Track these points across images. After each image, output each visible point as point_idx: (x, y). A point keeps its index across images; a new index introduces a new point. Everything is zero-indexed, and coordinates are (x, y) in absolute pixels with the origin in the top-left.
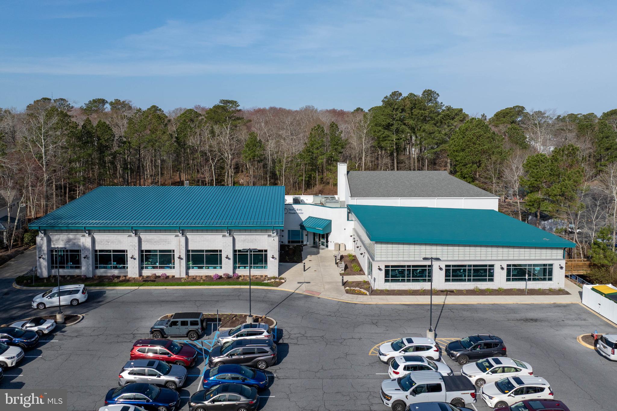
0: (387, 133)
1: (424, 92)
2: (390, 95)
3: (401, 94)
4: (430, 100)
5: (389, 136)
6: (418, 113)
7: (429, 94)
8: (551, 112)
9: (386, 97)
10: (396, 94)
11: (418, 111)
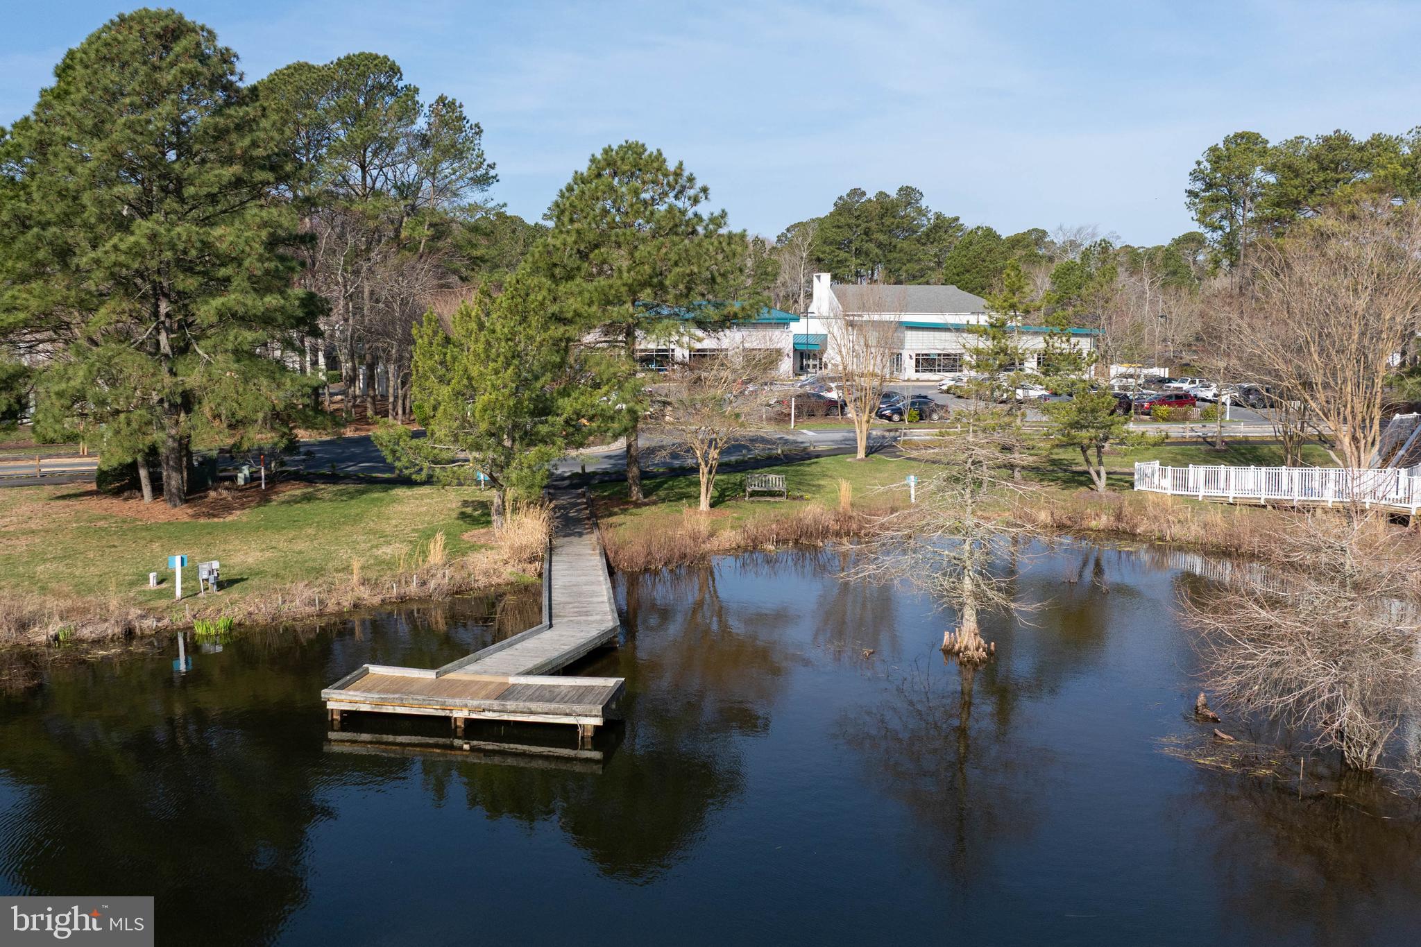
0: (843, 255)
1: (901, 189)
2: (848, 195)
3: (864, 193)
4: (910, 203)
5: (846, 260)
6: (893, 223)
7: (909, 194)
8: (1090, 230)
9: (840, 198)
10: (857, 193)
11: (892, 220)
